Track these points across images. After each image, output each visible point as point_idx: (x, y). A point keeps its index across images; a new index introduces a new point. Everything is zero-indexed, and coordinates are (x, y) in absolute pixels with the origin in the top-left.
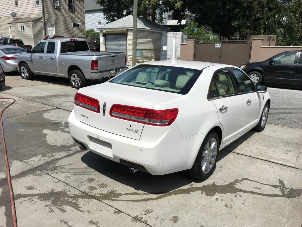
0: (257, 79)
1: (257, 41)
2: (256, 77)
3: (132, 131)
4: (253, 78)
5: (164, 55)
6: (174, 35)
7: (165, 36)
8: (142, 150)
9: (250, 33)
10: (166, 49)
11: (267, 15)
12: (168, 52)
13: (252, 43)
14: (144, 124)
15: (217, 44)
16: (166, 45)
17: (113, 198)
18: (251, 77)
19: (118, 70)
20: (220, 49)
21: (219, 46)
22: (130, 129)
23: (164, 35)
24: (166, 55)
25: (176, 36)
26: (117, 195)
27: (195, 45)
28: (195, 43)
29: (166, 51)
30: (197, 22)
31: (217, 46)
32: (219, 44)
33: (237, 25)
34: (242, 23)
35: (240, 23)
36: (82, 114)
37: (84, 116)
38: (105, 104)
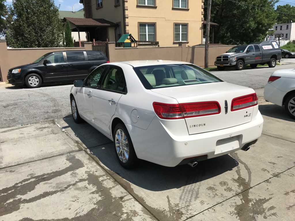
0: (37, 81)
1: (1, 43)
2: (36, 79)
4: (33, 80)
8: (260, 126)
14: (253, 107)
17: (247, 181)
18: (30, 79)
36: (195, 126)
37: (198, 125)
38: (226, 102)
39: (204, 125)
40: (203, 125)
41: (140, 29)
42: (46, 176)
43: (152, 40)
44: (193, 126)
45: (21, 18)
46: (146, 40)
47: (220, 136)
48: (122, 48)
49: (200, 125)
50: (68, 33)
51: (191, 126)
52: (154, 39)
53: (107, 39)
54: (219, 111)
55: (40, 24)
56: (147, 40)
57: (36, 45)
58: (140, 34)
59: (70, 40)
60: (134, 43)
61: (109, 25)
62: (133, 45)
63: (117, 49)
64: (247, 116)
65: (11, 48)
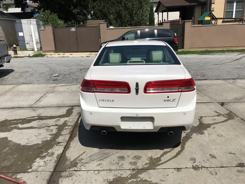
1: (103, 24)
3: (169, 101)
5: (21, 41)
6: (28, 22)
7: (19, 23)
8: (185, 113)
9: (83, 18)
10: (23, 35)
11: (93, 5)
12: (25, 37)
13: (99, 26)
14: (181, 93)
15: (72, 28)
16: (22, 31)
17: (160, 163)
19: (3, 58)
20: (76, 32)
21: (74, 30)
22: (167, 100)
23: (17, 22)
24: (24, 41)
25: (30, 23)
26: (158, 159)
27: (53, 30)
28: (53, 28)
29: (23, 37)
30: (49, 10)
31: (73, 30)
32: (74, 28)
33: (77, 12)
34: (80, 11)
35: (79, 11)
36: (103, 100)
37: (107, 100)
38: (137, 84)
39: (113, 101)
40: (111, 101)
41: (227, 6)
42: (44, 117)
43: (239, 17)
44: (102, 100)
45: (121, 4)
46: (232, 17)
47: (124, 113)
48: (201, 25)
49: (108, 101)
50: (151, 14)
51: (100, 100)
52: (242, 15)
53: (193, 18)
54: (129, 91)
55: (133, 8)
56: (234, 17)
57: (129, 25)
58: (226, 11)
59: (152, 20)
60: (215, 21)
61: (196, 4)
62: (213, 22)
63: (193, 27)
64: (168, 101)
65: (113, 28)
